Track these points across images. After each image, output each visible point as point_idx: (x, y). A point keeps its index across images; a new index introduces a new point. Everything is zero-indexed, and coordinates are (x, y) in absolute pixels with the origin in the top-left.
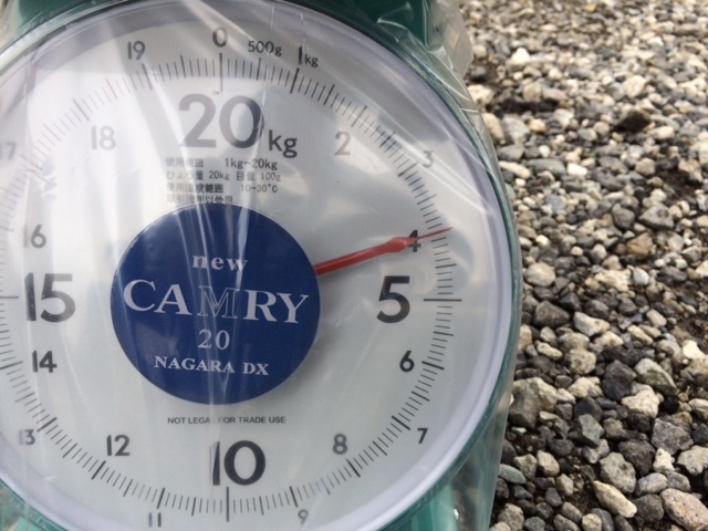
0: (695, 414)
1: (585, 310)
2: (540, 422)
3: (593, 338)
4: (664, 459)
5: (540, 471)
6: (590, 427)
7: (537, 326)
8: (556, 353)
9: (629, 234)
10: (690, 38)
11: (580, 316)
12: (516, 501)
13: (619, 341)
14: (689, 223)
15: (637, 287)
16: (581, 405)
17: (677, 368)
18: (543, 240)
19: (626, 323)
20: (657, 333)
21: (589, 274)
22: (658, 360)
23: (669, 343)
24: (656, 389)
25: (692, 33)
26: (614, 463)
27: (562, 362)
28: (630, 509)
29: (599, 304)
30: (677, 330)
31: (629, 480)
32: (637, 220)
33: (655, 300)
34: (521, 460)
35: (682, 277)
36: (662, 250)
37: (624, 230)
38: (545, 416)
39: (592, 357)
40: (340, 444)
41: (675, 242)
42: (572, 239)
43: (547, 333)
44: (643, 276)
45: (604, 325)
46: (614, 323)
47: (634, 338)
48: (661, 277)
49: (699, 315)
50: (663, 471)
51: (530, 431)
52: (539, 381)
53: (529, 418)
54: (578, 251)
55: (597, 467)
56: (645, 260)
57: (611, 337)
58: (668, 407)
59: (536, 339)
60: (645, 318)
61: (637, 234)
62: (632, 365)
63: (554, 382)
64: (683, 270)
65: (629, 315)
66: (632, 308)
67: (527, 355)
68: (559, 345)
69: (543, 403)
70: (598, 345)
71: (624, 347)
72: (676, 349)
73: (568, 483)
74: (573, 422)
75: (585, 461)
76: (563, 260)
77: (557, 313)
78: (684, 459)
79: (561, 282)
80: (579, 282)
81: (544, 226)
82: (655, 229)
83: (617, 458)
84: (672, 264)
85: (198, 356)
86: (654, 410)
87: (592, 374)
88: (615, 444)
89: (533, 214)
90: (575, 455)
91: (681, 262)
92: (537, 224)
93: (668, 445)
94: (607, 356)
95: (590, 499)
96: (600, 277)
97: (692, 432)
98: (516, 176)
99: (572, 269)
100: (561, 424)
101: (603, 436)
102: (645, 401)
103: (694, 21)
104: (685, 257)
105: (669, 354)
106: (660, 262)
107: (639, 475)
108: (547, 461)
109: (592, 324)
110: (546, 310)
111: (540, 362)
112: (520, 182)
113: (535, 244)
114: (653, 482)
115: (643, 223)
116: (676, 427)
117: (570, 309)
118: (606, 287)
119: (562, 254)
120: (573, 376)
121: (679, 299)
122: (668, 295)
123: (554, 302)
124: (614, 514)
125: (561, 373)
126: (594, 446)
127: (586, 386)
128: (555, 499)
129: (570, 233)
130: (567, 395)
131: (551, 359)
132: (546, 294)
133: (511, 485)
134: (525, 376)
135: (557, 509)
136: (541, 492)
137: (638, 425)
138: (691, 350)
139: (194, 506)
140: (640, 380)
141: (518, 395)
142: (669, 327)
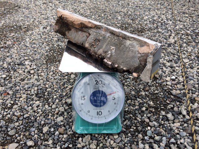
0: (150, 110)
2: (131, 111)
3: (139, 102)
4: (145, 115)
5: (130, 116)
6: (137, 112)
7: (132, 100)
8: (134, 103)
9: (146, 87)
10: (163, 50)
11: (137, 99)
12: (127, 119)
13: (142, 102)
14: (155, 85)
15: (146, 94)
16: (136, 109)
17: (149, 105)
18: (134, 88)
19: (143, 99)
20: (147, 101)
21: (140, 93)
22: (146, 104)
23: (149, 102)
24: (146, 107)
25: (164, 49)
26: (139, 116)
27: (134, 104)
28: (140, 120)
29: (140, 97)
30: (150, 100)
31: (140, 117)
32: (147, 85)
33: (148, 96)
34: (128, 115)
35: (152, 93)
36: (150, 89)
37: (145, 86)
38: (132, 111)
39: (138, 104)
40: (109, 111)
41: (152, 88)
42: (138, 88)
43: (133, 101)
44: (147, 93)
45: (140, 100)
46: (142, 99)
47: (144, 101)
48: (149, 93)
49: (154, 98)
50: (145, 117)
51: (130, 112)
52: (131, 107)
53: (130, 111)
54: (138, 89)
55: (137, 116)
56: (147, 91)
57: (141, 101)
59: (131, 102)
60: (146, 99)
61: (147, 87)
62: (143, 105)
63: (133, 107)
64: (153, 92)
65: (144, 98)
67: (130, 104)
68: (134, 102)
69: (131, 109)
70: (139, 103)
71: (143, 102)
72: (149, 103)
73: (133, 118)
74: (135, 111)
75: (136, 115)
76: (136, 91)
77: (134, 98)
78: (147, 115)
79: (135, 94)
80: (138, 94)
81: (134, 86)
82: (150, 86)
83: (140, 115)
84: (151, 91)
85: (97, 103)
86: (145, 110)
87: (138, 106)
88: (140, 114)
89: (133, 84)
90: (135, 115)
91: (153, 91)
92: (133, 86)
93: (146, 114)
94: (140, 104)
95: (136, 119)
96: (141, 93)
97: (149, 112)
98: (131, 78)
99: (137, 92)
100: (133, 111)
101: (138, 113)
102: (144, 109)
103: (165, 46)
104: (153, 90)
105: (148, 103)
106: (150, 91)
107: (142, 117)
108: (131, 115)
110: (133, 98)
111: (132, 104)
112: (131, 79)
113: (133, 88)
114: (143, 117)
115: (148, 85)
116: (147, 112)
117: (136, 98)
118: (141, 94)
119: (136, 90)
120: (136, 106)
121: (151, 96)
122: (150, 96)
123: (134, 97)
124: (138, 121)
125: (134, 105)
126: (137, 114)
127: (137, 107)
128: (132, 119)
129: (137, 87)
130: (134, 108)
131: (133, 104)
132: (133, 96)
133: (127, 118)
134: (130, 106)
135: (132, 120)
136: (130, 119)
137: (143, 112)
138: (151, 103)
139: (95, 117)
140: (144, 106)
141: (129, 108)
142: (149, 100)
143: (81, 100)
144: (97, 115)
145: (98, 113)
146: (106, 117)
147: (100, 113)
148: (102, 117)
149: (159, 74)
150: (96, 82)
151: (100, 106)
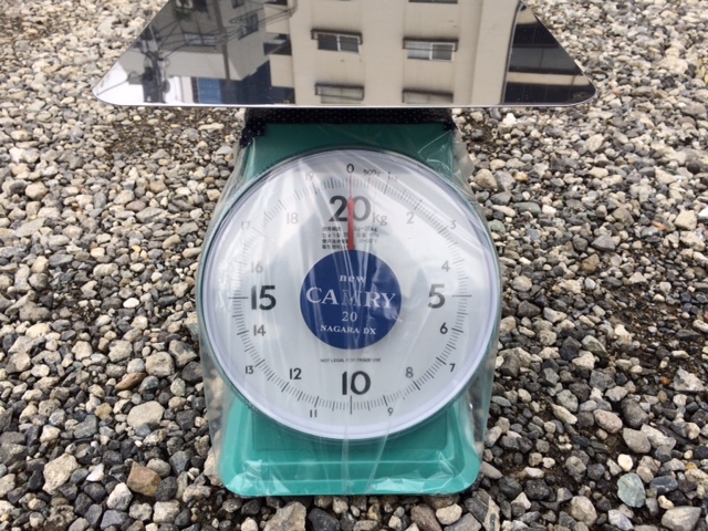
0: (618, 368)
1: (551, 306)
2: (520, 374)
3: (555, 324)
4: (597, 393)
5: (519, 400)
6: (551, 376)
7: (519, 317)
8: (531, 333)
9: (584, 255)
10: (644, 99)
11: (547, 310)
12: (505, 415)
13: (572, 325)
14: (627, 246)
15: (586, 290)
16: (546, 363)
17: (609, 341)
18: (525, 261)
19: (578, 314)
20: (598, 320)
21: (555, 282)
22: (597, 337)
23: (606, 326)
24: (594, 354)
25: (645, 95)
26: (564, 396)
27: (535, 339)
28: (573, 419)
29: (560, 302)
30: (613, 318)
31: (574, 404)
32: (589, 245)
33: (599, 299)
34: (508, 393)
35: (619, 284)
36: (607, 267)
37: (580, 253)
38: (523, 370)
39: (555, 335)
40: (409, 372)
41: (615, 261)
42: (544, 260)
43: (525, 321)
44: (591, 283)
45: (563, 315)
46: (570, 314)
47: (582, 323)
48: (604, 284)
49: (629, 309)
50: (596, 400)
51: (514, 378)
52: (520, 349)
53: (513, 370)
54: (548, 267)
55: (555, 399)
56: (594, 273)
57: (568, 323)
58: (601, 364)
59: (518, 325)
60: (591, 310)
61: (589, 255)
62: (580, 340)
63: (529, 350)
64: (620, 279)
65: (580, 309)
66: (583, 304)
67: (512, 335)
68: (533, 328)
69: (522, 362)
70: (559, 328)
71: (576, 329)
72: (610, 330)
73: (536, 406)
74: (541, 373)
75: (547, 394)
76: (537, 274)
77: (532, 308)
78: (609, 394)
79: (536, 288)
80: (548, 288)
81: (525, 251)
82: (602, 251)
83: (567, 392)
84: (613, 275)
85: (342, 325)
86: (592, 365)
87: (554, 345)
88: (566, 385)
89: (517, 243)
90: (542, 390)
91: (619, 274)
92: (520, 249)
93: (599, 385)
94: (564, 334)
95: (549, 414)
96: (562, 285)
97: (616, 378)
98: (505, 216)
99: (544, 279)
100: (532, 374)
101: (559, 381)
102: (587, 360)
103: (648, 84)
104: (622, 270)
105: (605, 333)
106: (604, 274)
107: (580, 401)
108: (524, 394)
109: (555, 315)
110: (525, 306)
111: (520, 338)
112: (509, 220)
113: (519, 263)
114: (588, 405)
115: (594, 247)
116: (605, 375)
117: (541, 306)
118: (565, 292)
119: (536, 270)
120: (542, 347)
121: (616, 299)
122: (608, 296)
123: (530, 301)
124: (563, 423)
125: (534, 343)
126: (553, 386)
127: (549, 352)
128: (529, 414)
129: (543, 255)
130: (537, 358)
131: (528, 337)
132: (525, 296)
133: (502, 407)
134: (511, 347)
135: (530, 420)
136: (520, 411)
137: (581, 374)
138: (620, 330)
139: (333, 406)
140: (584, 348)
141: (506, 358)
142: (607, 316)
143: (254, 306)
144: (345, 392)
145: (347, 384)
146: (396, 405)
147: (360, 383)
148: (368, 406)
149: (638, 199)
150: (339, 203)
151: (356, 341)
